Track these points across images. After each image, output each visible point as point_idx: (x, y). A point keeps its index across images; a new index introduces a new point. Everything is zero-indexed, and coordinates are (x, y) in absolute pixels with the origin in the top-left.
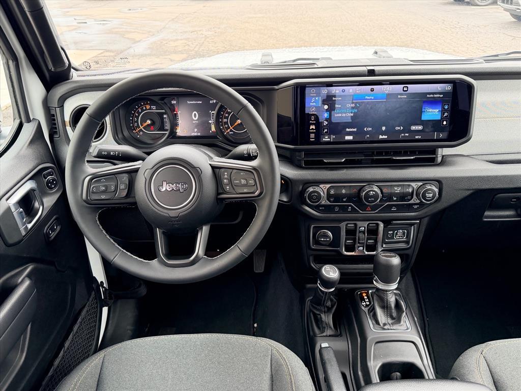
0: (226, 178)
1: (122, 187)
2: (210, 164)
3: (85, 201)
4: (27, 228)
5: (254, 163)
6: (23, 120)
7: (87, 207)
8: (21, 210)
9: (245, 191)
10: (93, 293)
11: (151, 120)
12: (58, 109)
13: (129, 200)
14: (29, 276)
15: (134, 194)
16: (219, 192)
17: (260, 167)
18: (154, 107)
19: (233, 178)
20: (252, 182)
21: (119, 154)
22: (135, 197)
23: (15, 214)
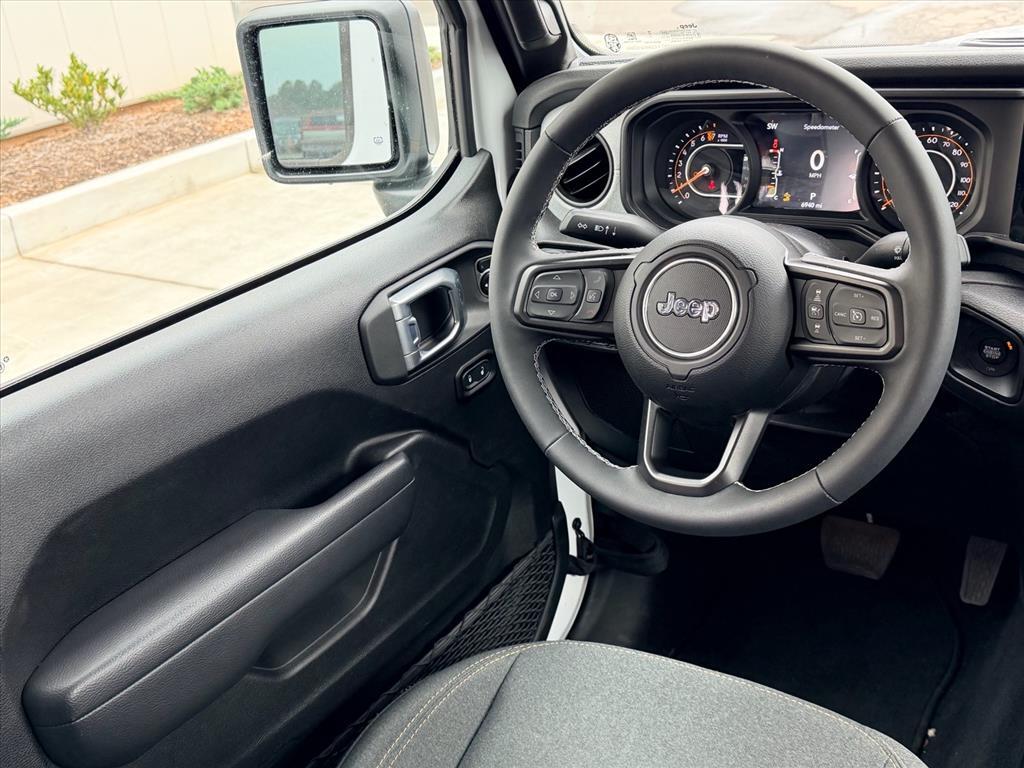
0: (816, 304)
1: (591, 296)
2: (786, 267)
3: (517, 316)
4: (420, 357)
5: (892, 274)
6: (463, 153)
7: (521, 329)
8: (413, 319)
9: (858, 339)
10: (550, 535)
11: (712, 165)
12: (528, 133)
13: (599, 328)
14: (408, 452)
15: (613, 317)
16: (796, 335)
17: (905, 283)
18: (724, 137)
19: (833, 304)
20: (877, 319)
21: (611, 230)
22: (612, 323)
23: (401, 326)
